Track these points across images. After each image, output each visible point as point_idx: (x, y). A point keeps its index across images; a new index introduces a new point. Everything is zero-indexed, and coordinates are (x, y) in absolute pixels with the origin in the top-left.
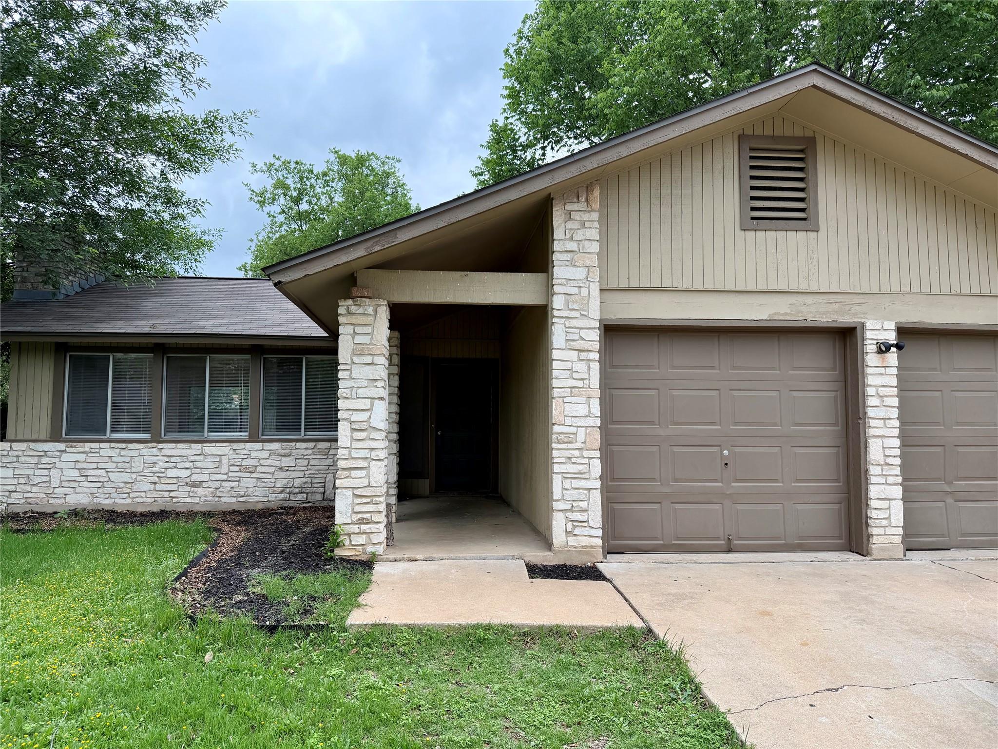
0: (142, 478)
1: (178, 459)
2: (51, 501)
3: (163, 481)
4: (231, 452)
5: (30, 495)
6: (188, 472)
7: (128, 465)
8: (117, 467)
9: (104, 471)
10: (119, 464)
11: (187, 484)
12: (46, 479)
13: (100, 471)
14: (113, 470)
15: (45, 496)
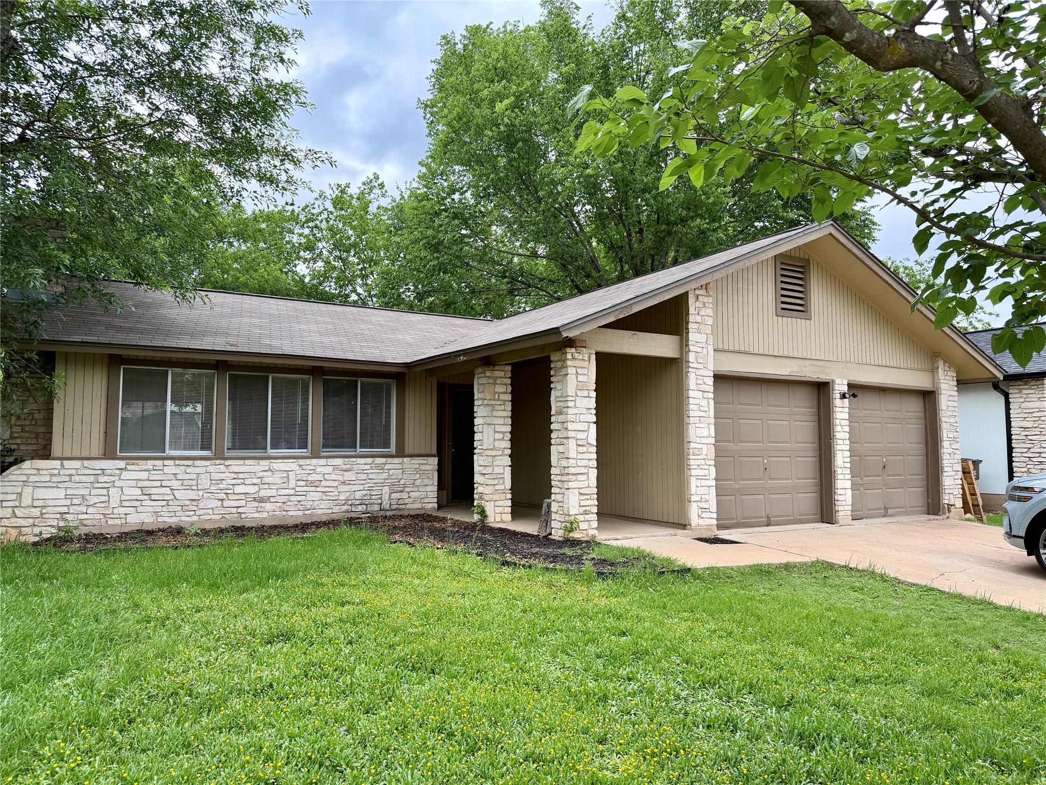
0: (209, 495)
1: (246, 476)
2: (110, 522)
3: (230, 497)
4: (298, 468)
5: (86, 516)
6: (256, 488)
7: (194, 483)
8: (182, 485)
9: (168, 489)
10: (185, 482)
11: (255, 499)
12: (106, 499)
13: (164, 489)
14: (179, 488)
15: (102, 517)
